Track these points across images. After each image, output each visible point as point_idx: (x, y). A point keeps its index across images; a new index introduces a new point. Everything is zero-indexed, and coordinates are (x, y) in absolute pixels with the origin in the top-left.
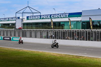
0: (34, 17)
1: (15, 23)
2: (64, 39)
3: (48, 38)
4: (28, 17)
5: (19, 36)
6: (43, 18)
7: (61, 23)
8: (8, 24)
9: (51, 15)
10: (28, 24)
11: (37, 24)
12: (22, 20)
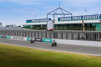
0: (65, 19)
1: (47, 24)
2: (95, 40)
3: (79, 39)
4: (59, 19)
5: (50, 37)
6: (74, 20)
7: (93, 25)
8: (40, 26)
9: (82, 16)
10: (59, 25)
11: (68, 25)
12: (54, 21)
